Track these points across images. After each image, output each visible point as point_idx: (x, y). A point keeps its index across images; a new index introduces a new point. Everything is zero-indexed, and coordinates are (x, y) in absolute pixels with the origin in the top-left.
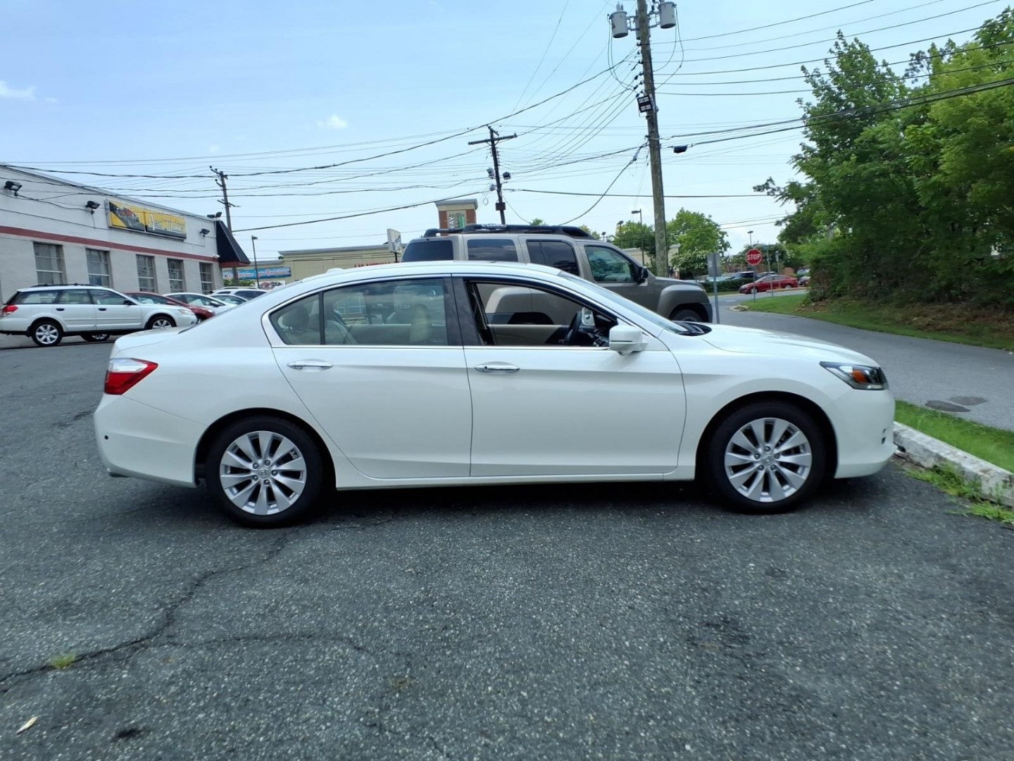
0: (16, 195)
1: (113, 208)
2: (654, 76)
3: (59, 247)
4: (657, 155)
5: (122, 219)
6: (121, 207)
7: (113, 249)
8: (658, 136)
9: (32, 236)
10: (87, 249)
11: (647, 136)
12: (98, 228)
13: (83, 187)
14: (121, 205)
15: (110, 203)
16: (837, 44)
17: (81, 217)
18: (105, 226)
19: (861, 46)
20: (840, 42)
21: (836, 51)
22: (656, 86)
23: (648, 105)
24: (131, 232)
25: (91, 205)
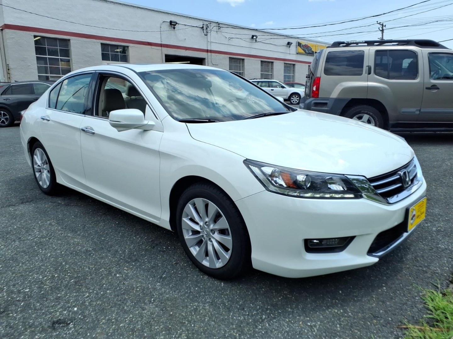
0: (256, 41)
1: (299, 44)
3: (272, 62)
5: (303, 50)
6: (304, 44)
7: (297, 63)
9: (261, 58)
10: (285, 63)
12: (292, 54)
13: (286, 36)
14: (303, 43)
15: (298, 42)
17: (284, 49)
18: (295, 53)
24: (307, 55)
25: (289, 44)
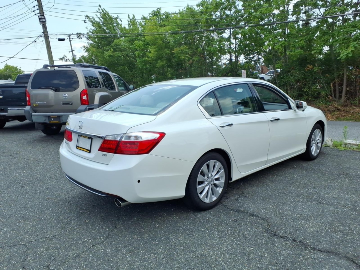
2: (43, 7)
4: (48, 41)
8: (48, 33)
11: (43, 32)
16: (99, 9)
19: (106, 11)
20: (100, 9)
21: (99, 11)
22: (44, 12)
23: (42, 20)
